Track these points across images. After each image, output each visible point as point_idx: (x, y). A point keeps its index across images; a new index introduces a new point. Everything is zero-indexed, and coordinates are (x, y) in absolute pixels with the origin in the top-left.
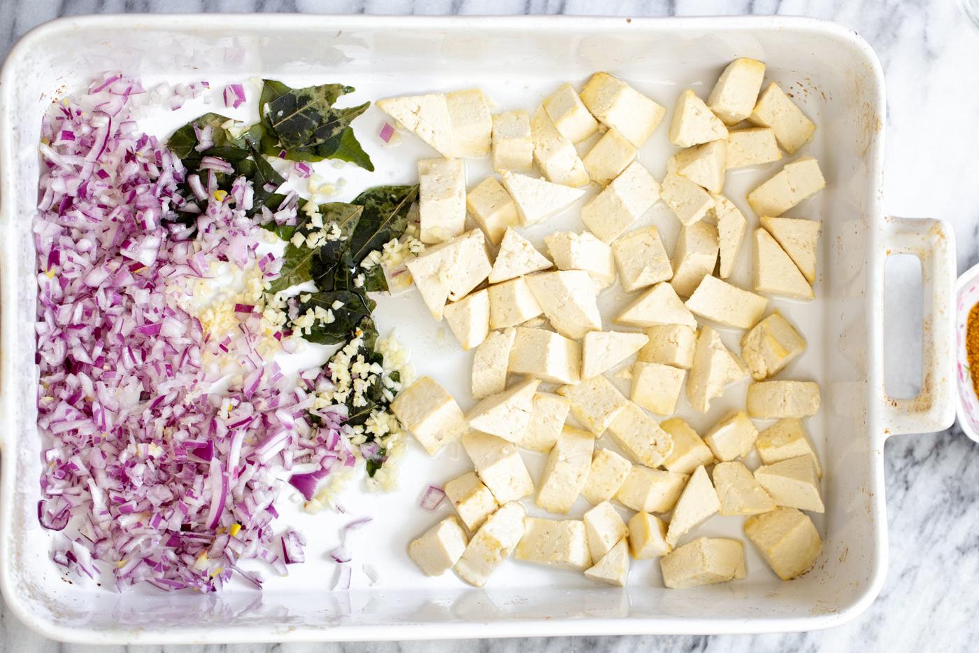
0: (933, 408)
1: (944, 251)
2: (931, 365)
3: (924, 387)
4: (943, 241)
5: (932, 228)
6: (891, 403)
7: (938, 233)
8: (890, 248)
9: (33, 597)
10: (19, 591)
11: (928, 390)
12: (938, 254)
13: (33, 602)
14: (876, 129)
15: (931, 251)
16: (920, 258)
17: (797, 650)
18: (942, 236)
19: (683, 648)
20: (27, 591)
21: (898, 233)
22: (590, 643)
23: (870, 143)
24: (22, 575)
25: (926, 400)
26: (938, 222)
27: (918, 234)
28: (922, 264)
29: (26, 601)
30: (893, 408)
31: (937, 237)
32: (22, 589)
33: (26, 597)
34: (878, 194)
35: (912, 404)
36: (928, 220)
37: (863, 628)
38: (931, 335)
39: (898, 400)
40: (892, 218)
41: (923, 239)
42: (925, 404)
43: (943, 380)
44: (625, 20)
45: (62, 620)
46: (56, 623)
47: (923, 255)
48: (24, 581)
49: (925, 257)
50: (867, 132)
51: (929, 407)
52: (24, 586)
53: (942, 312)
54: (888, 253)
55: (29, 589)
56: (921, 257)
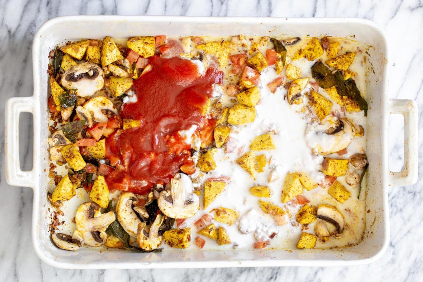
0: (409, 176)
1: (414, 113)
2: (408, 158)
3: (405, 167)
4: (413, 108)
5: (408, 103)
6: (391, 174)
7: (411, 105)
8: (391, 111)
9: (46, 250)
10: (41, 247)
11: (407, 169)
12: (411, 114)
13: (46, 252)
14: (386, 64)
15: (408, 112)
16: (404, 115)
17: (313, 281)
18: (413, 107)
19: (267, 279)
20: (43, 247)
21: (394, 105)
23: (383, 69)
24: (41, 241)
25: (406, 173)
26: (411, 101)
27: (403, 106)
28: (404, 118)
29: (43, 251)
30: (392, 176)
31: (411, 107)
32: (41, 246)
33: (43, 250)
34: (386, 89)
35: (400, 174)
36: (407, 100)
37: (340, 273)
38: (408, 146)
39: (394, 172)
40: (392, 99)
41: (405, 108)
42: (405, 174)
43: (413, 164)
44: (285, 19)
46: (55, 260)
47: (405, 114)
48: (42, 243)
49: (406, 115)
50: (382, 64)
51: (407, 176)
53: (412, 137)
54: (391, 113)
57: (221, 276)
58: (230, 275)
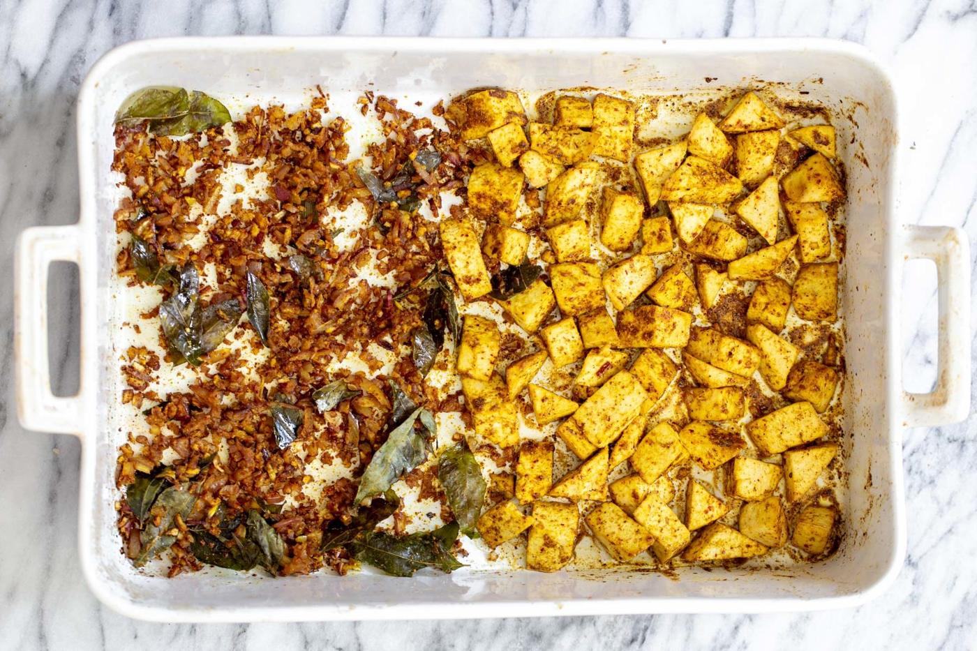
0: (948, 402)
1: (959, 256)
2: (947, 362)
3: (940, 383)
4: (958, 246)
5: (947, 236)
6: (908, 398)
7: (954, 239)
8: (907, 253)
9: (111, 578)
10: (99, 573)
11: (944, 386)
12: (953, 259)
13: (111, 583)
14: (895, 143)
15: (946, 256)
16: (936, 263)
18: (957, 242)
19: (622, 642)
20: (106, 574)
21: (915, 240)
22: (536, 636)
23: (888, 156)
24: (101, 559)
25: (942, 395)
26: (952, 229)
27: (934, 240)
28: (938, 268)
29: (106, 583)
30: (910, 403)
31: (952, 243)
32: (101, 571)
33: (105, 579)
34: (896, 203)
35: (929, 399)
36: (943, 227)
37: (791, 627)
38: (947, 334)
39: (916, 394)
40: (910, 226)
41: (938, 245)
42: (941, 399)
43: (958, 376)
44: (660, 42)
45: (138, 600)
46: (133, 602)
47: (939, 260)
48: (102, 563)
49: (941, 262)
50: (885, 145)
51: (944, 402)
52: (103, 568)
53: (956, 313)
54: (906, 258)
55: (107, 571)
56: (937, 261)
57: (517, 637)
58: (538, 634)
